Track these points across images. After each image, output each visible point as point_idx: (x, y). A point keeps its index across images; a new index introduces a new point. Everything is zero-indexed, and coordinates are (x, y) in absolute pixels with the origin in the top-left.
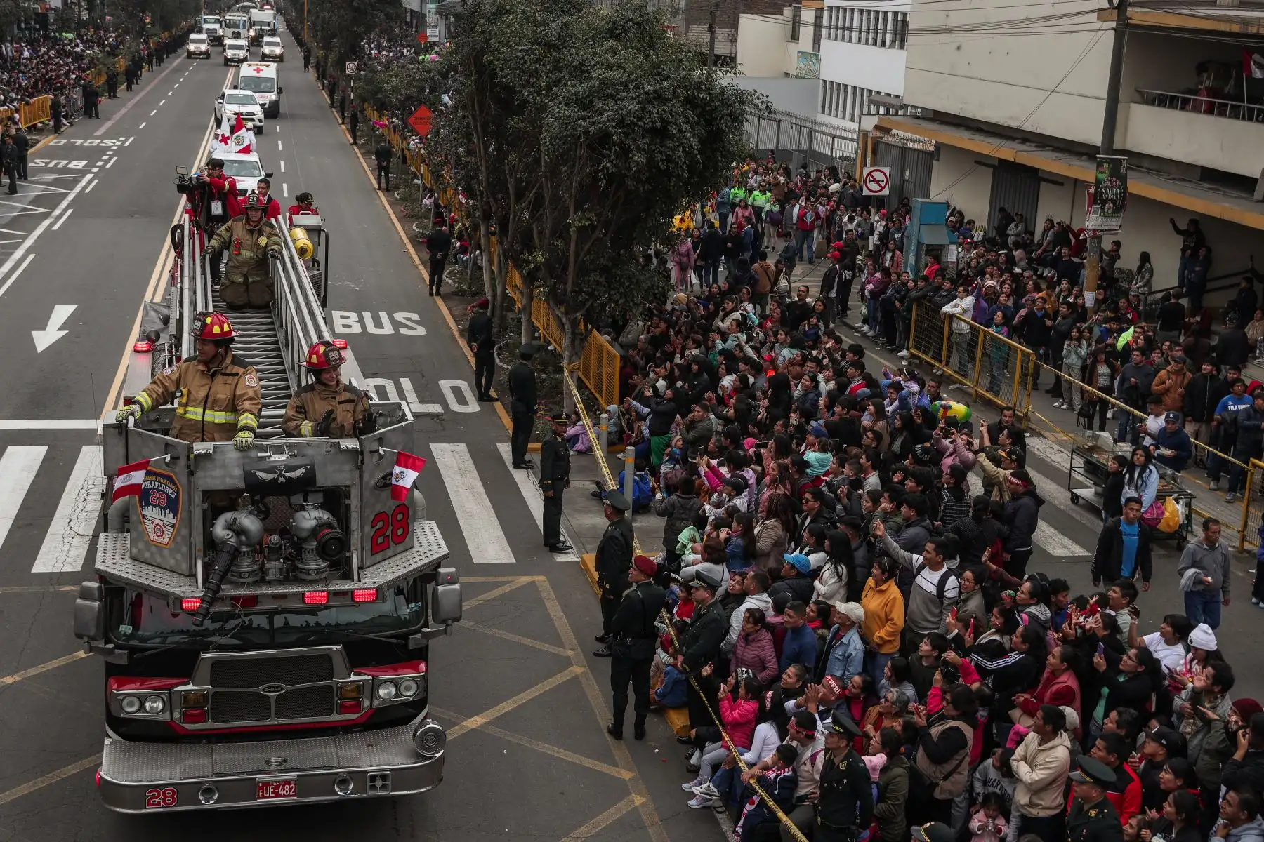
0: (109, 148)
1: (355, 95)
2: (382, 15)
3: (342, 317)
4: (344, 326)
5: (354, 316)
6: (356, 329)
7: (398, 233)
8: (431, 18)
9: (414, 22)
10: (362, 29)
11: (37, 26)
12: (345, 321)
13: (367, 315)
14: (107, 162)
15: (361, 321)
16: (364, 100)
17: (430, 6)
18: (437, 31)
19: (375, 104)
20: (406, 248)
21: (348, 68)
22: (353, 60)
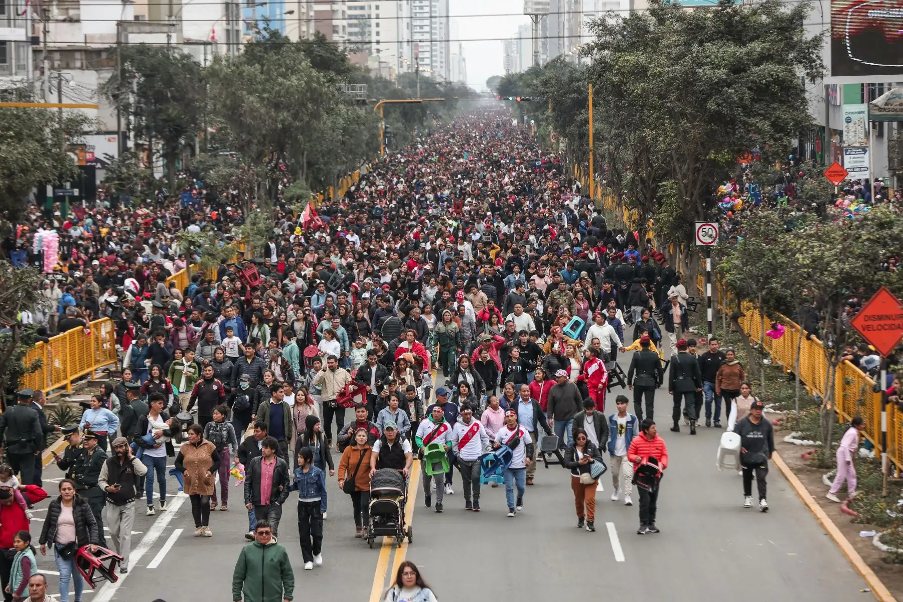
1: (714, 289)
2: (765, 125)
7: (845, 555)
8: (853, 135)
9: (808, 147)
10: (724, 156)
11: (76, 192)
16: (740, 294)
17: (847, 108)
18: (866, 159)
19: (765, 301)
20: (868, 584)
21: (700, 234)
22: (707, 218)
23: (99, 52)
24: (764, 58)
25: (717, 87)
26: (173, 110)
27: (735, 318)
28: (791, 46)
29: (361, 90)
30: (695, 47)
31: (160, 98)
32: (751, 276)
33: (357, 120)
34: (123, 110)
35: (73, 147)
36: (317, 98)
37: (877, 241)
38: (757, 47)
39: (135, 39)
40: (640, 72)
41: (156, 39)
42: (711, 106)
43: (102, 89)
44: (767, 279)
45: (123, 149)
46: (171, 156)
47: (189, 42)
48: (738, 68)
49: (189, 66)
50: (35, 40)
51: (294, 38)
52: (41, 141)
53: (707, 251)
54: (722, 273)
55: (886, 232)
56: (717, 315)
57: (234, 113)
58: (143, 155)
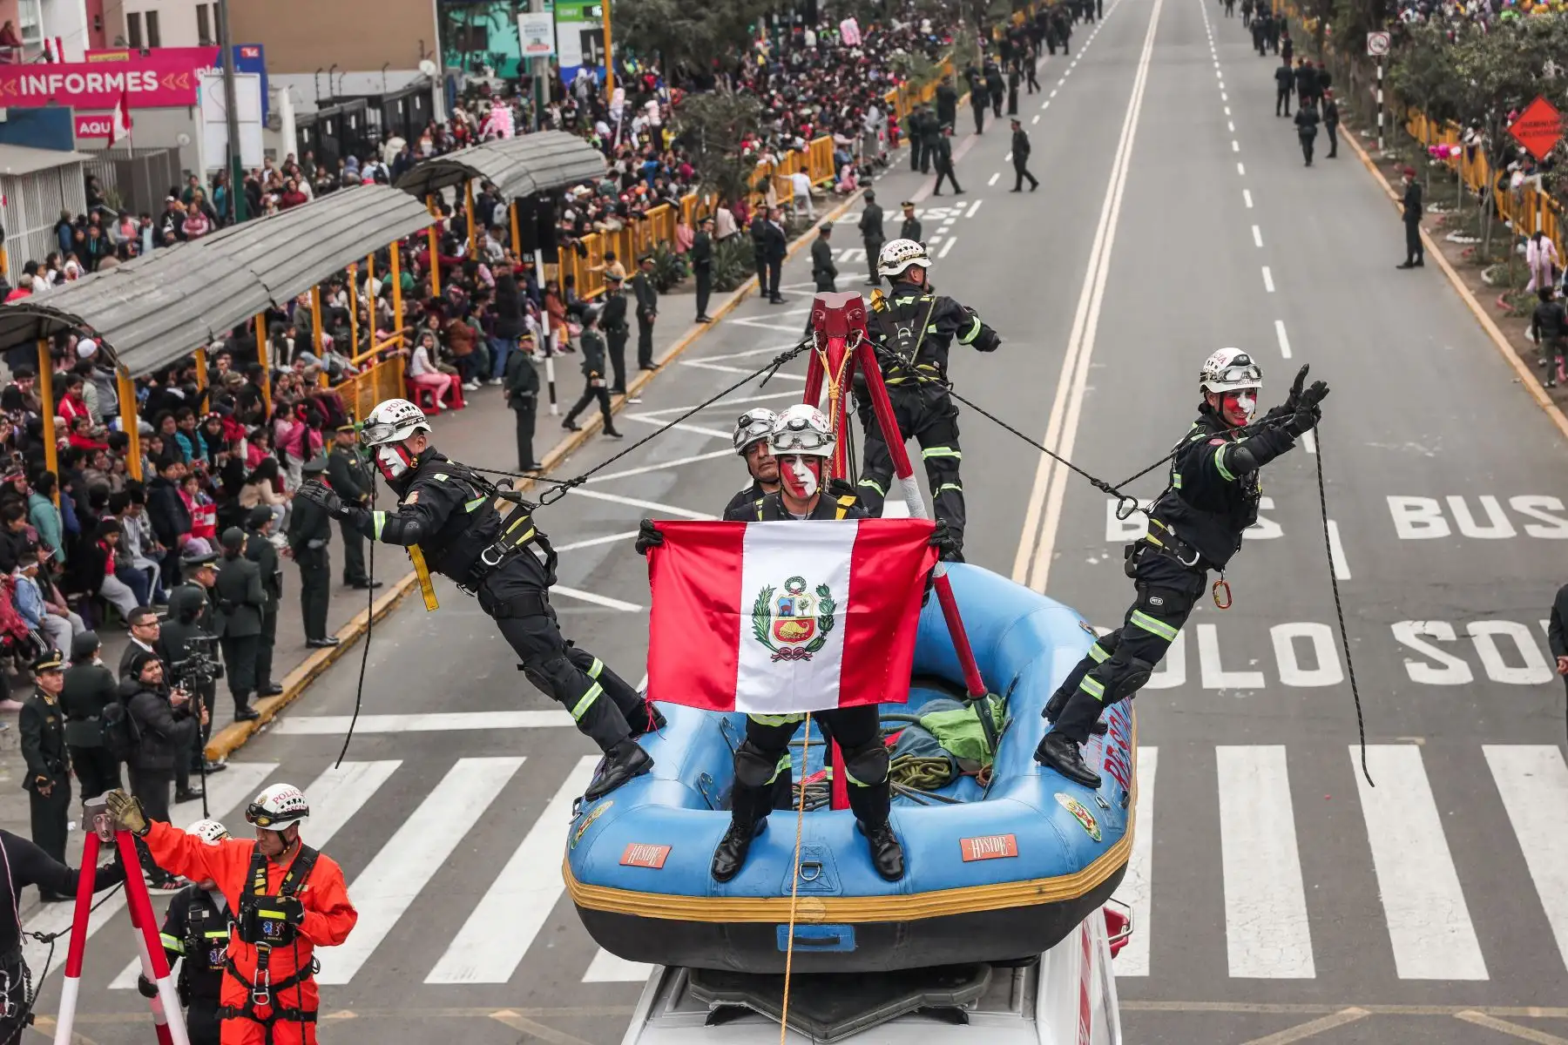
0: (940, 223)
1: (1385, 95)
3: (1408, 508)
4: (1415, 525)
5: (1430, 506)
6: (1439, 529)
7: (1498, 347)
11: (799, 18)
12: (1416, 516)
13: (1457, 503)
14: (939, 247)
15: (1446, 513)
16: (1407, 101)
19: (1431, 107)
20: (1518, 375)
21: (1372, 43)
22: (1379, 28)
27: (1403, 124)
32: (1418, 83)
37: (1537, 50)
44: (1434, 86)
53: (1379, 59)
54: (1392, 80)
55: (1544, 41)
56: (1388, 120)
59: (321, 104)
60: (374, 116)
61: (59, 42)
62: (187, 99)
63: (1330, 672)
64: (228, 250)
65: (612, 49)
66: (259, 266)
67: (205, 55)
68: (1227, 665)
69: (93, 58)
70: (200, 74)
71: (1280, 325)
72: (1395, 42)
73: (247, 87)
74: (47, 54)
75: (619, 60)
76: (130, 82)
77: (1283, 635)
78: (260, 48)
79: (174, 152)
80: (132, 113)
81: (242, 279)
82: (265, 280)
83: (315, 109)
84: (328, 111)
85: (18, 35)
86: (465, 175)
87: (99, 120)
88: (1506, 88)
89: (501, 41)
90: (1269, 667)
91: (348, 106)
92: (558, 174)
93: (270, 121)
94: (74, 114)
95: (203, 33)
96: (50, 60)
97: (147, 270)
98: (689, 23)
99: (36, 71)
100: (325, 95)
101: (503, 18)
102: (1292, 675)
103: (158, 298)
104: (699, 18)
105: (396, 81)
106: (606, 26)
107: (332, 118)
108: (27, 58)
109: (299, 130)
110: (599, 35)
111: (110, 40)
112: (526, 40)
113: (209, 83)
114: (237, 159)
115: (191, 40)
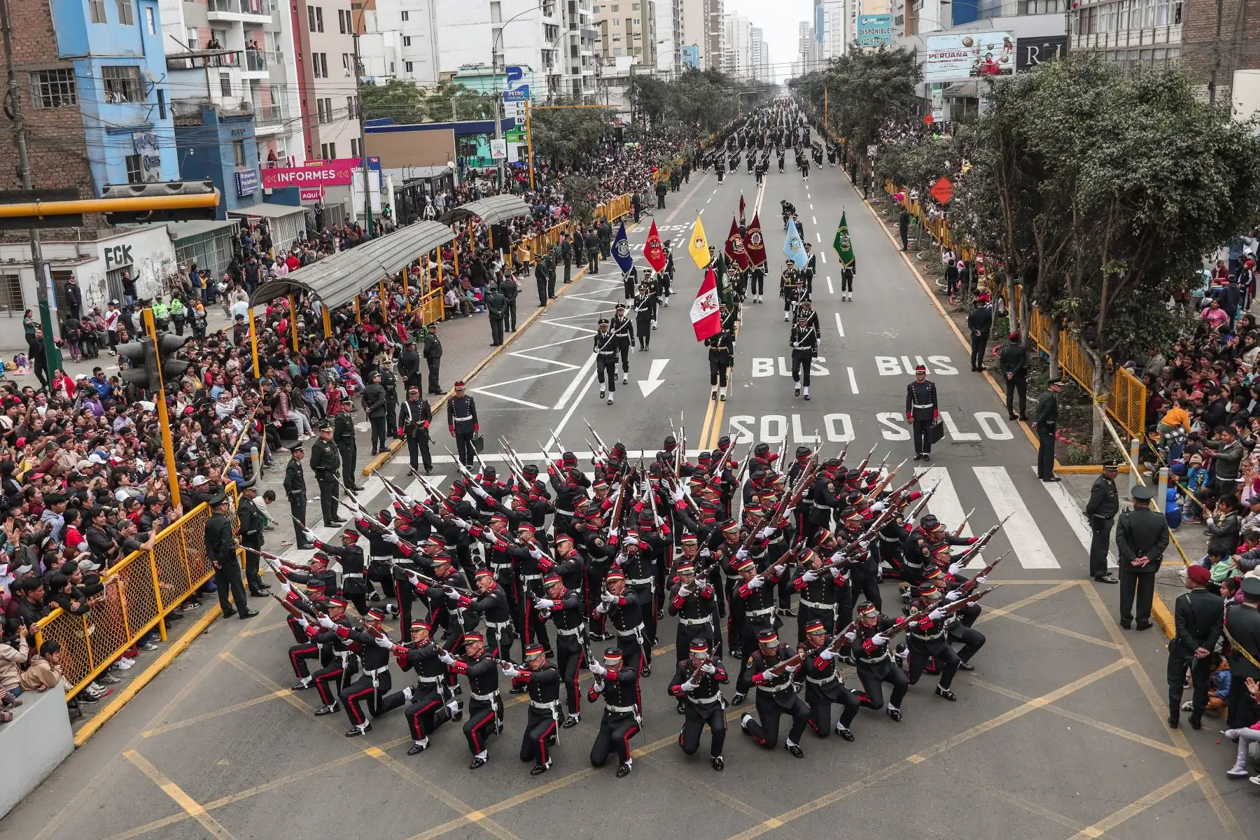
0: (678, 232)
1: (876, 174)
2: (898, 103)
3: (884, 361)
4: (887, 369)
5: (894, 361)
6: (897, 371)
7: (924, 289)
8: (936, 103)
10: (880, 117)
12: (887, 365)
13: (905, 359)
14: (677, 243)
15: (901, 364)
16: (885, 177)
17: (934, 91)
18: (941, 113)
19: (895, 180)
20: (932, 301)
21: (869, 150)
22: (873, 144)
23: (623, 78)
24: (897, 74)
25: (877, 87)
26: (653, 102)
27: (883, 187)
28: (910, 68)
29: (731, 91)
30: (868, 70)
31: (648, 97)
32: (889, 169)
33: (729, 103)
34: (633, 103)
35: (613, 120)
36: (711, 96)
37: (942, 155)
38: (895, 69)
39: (638, 72)
40: (845, 81)
41: (646, 72)
42: (875, 96)
43: (624, 94)
44: (896, 170)
45: (633, 119)
46: (653, 122)
47: (660, 72)
48: (886, 79)
49: (660, 83)
50: (597, 75)
51: (702, 71)
52: (600, 120)
53: (872, 157)
54: (878, 168)
55: (946, 151)
56: (876, 184)
57: (677, 103)
58: (642, 121)
59: (405, 182)
60: (428, 187)
61: (293, 158)
62: (348, 182)
63: (849, 435)
64: (368, 252)
65: (532, 154)
66: (381, 259)
67: (355, 162)
68: (805, 433)
69: (307, 165)
70: (353, 170)
71: (828, 278)
72: (879, 150)
73: (373, 176)
74: (289, 164)
75: (534, 158)
76: (322, 175)
77: (829, 419)
78: (379, 158)
79: (343, 205)
80: (325, 189)
81: (374, 265)
82: (384, 265)
83: (402, 184)
84: (407, 185)
85: (276, 156)
86: (469, 216)
87: (311, 192)
88: (929, 172)
89: (482, 151)
90: (823, 433)
91: (416, 183)
92: (509, 213)
93: (383, 189)
94: (300, 190)
95: (354, 152)
96: (289, 165)
97: (333, 262)
98: (565, 142)
99: (285, 171)
100: (406, 178)
101: (482, 141)
102: (833, 437)
103: (339, 274)
104: (570, 140)
105: (437, 171)
106: (529, 145)
107: (409, 188)
108: (280, 165)
109: (395, 194)
110: (526, 148)
111: (315, 157)
112: (494, 151)
113: (357, 175)
114: (370, 208)
115: (349, 155)
